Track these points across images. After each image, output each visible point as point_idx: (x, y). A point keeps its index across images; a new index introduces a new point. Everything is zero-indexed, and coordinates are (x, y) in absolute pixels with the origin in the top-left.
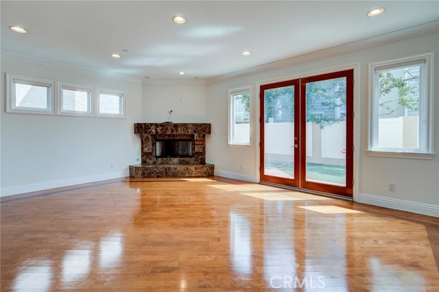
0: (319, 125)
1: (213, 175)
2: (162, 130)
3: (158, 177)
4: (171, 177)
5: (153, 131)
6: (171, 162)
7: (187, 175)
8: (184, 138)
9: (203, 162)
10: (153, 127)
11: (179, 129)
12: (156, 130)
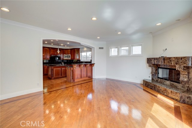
2: (157, 62)
3: (151, 89)
5: (153, 62)
6: (165, 83)
7: (166, 94)
10: (153, 60)
11: (166, 61)
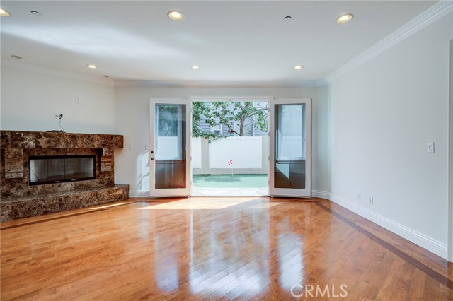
0: (207, 140)
1: (128, 198)
2: (49, 142)
3: (46, 213)
4: (71, 209)
5: (31, 143)
6: (60, 189)
7: (96, 202)
8: (84, 153)
9: (111, 183)
10: (29, 137)
11: (79, 142)
12: (36, 142)
